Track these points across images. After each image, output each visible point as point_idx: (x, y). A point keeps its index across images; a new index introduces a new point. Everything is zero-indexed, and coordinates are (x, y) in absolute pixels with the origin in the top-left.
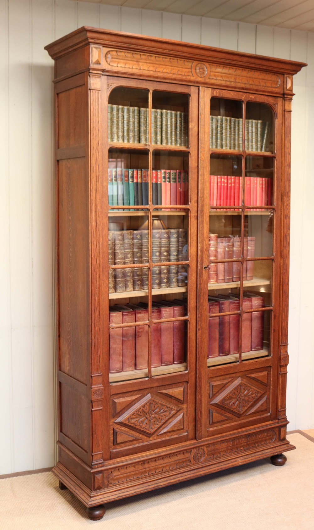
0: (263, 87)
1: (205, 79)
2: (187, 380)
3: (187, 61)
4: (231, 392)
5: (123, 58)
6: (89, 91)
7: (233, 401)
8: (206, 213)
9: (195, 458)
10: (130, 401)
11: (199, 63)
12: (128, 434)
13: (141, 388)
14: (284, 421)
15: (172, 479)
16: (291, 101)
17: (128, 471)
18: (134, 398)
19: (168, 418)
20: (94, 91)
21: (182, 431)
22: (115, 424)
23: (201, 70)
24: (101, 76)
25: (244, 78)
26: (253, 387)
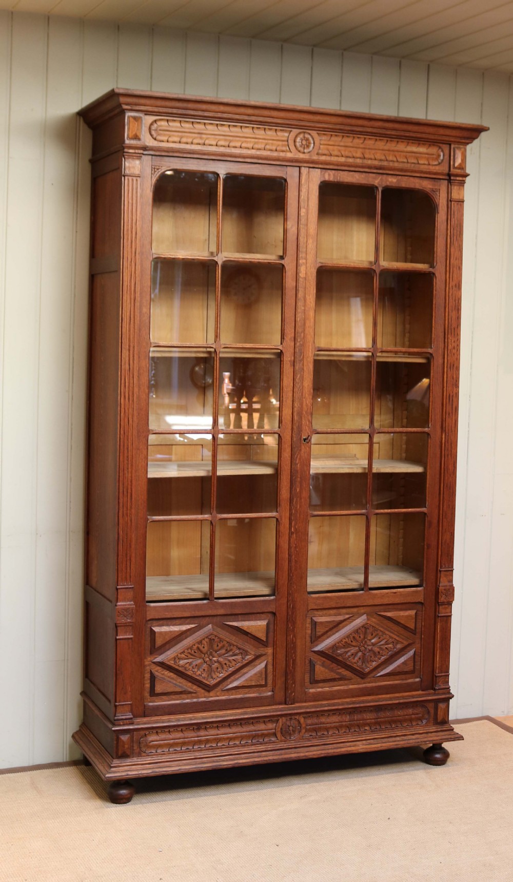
0: (413, 165)
1: (310, 156)
2: (274, 611)
3: (281, 130)
4: (348, 637)
5: (178, 129)
6: (123, 178)
7: (352, 651)
8: (308, 357)
9: (284, 733)
10: (177, 631)
11: (301, 133)
12: (174, 682)
13: (195, 615)
14: (444, 694)
15: (242, 759)
16: (463, 186)
17: (171, 737)
18: (184, 628)
19: (239, 665)
20: (130, 178)
21: (264, 688)
22: (153, 665)
23: (304, 142)
24: (141, 157)
26: (387, 632)
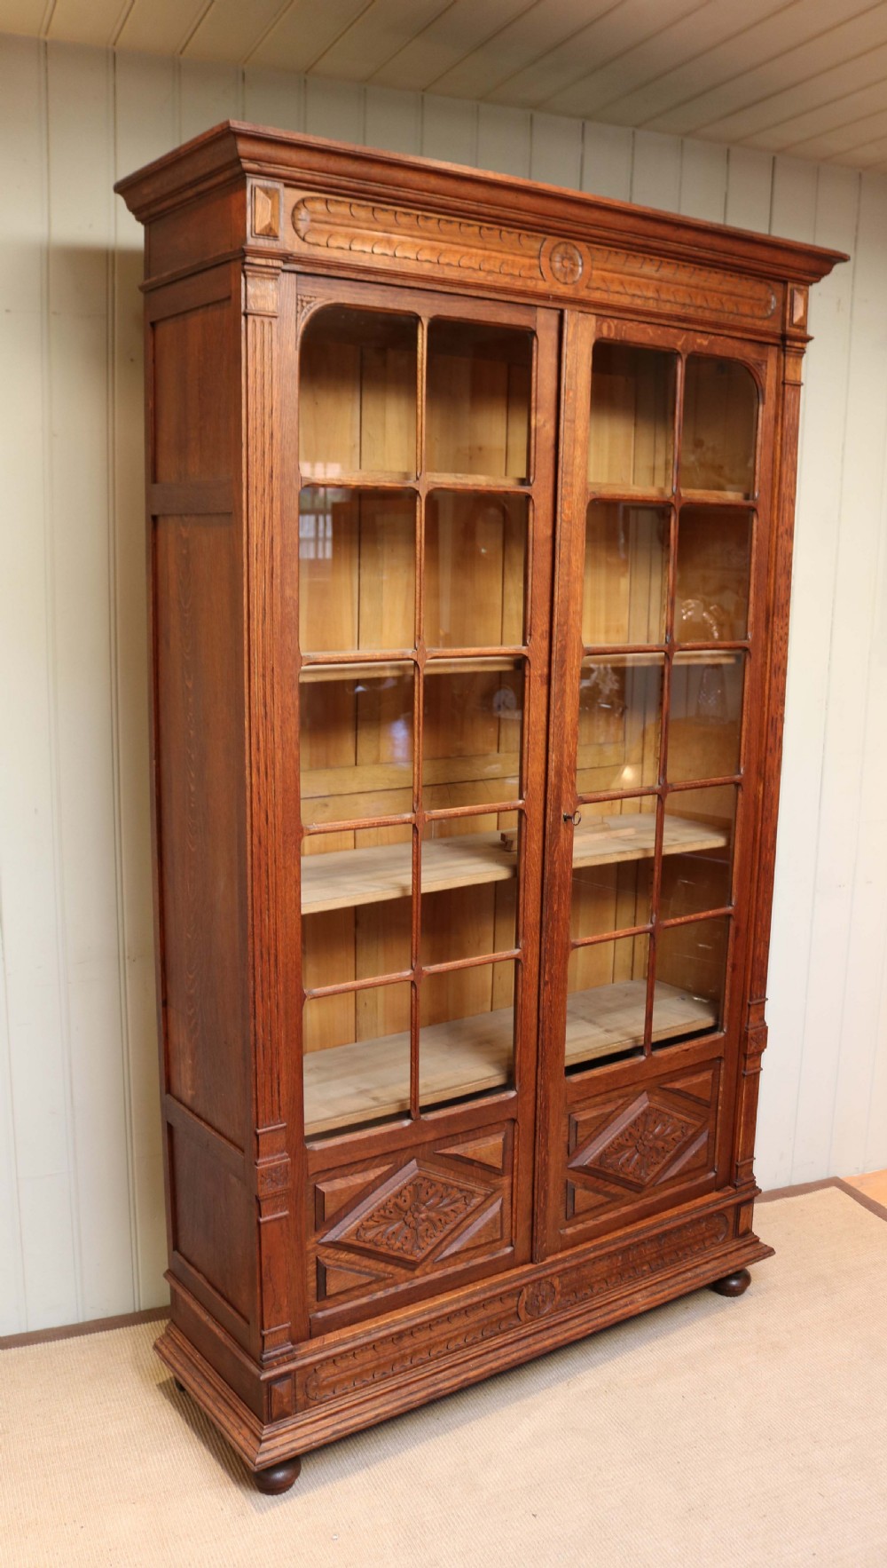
0: (731, 317)
1: (576, 289)
2: (514, 1117)
3: (528, 236)
4: (622, 1135)
5: (346, 222)
6: (243, 318)
7: (627, 1155)
8: (572, 669)
9: (529, 1308)
10: (361, 1184)
11: (560, 244)
12: (358, 1268)
13: (390, 1150)
14: (748, 1190)
15: (472, 1370)
16: (801, 357)
17: (357, 1362)
18: (372, 1175)
19: (462, 1216)
20: (258, 319)
21: (498, 1243)
22: (320, 1248)
23: (567, 263)
24: (278, 275)
25: (681, 287)
26: (675, 1114)
